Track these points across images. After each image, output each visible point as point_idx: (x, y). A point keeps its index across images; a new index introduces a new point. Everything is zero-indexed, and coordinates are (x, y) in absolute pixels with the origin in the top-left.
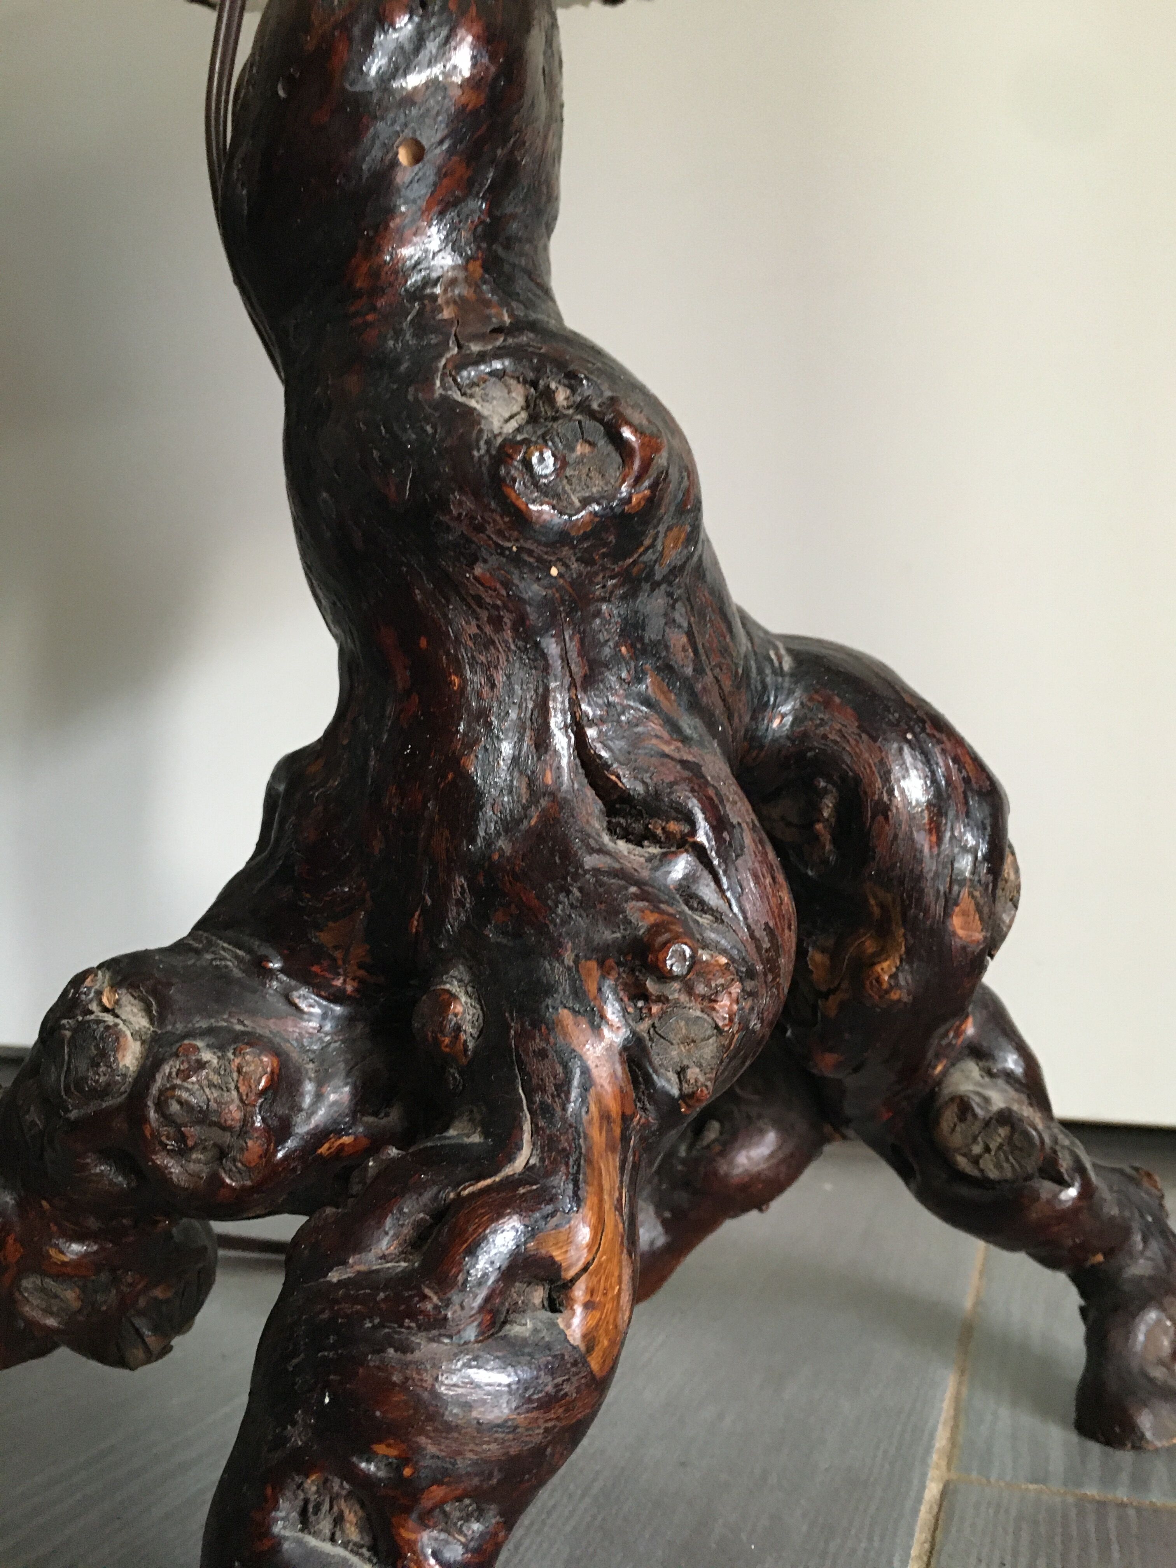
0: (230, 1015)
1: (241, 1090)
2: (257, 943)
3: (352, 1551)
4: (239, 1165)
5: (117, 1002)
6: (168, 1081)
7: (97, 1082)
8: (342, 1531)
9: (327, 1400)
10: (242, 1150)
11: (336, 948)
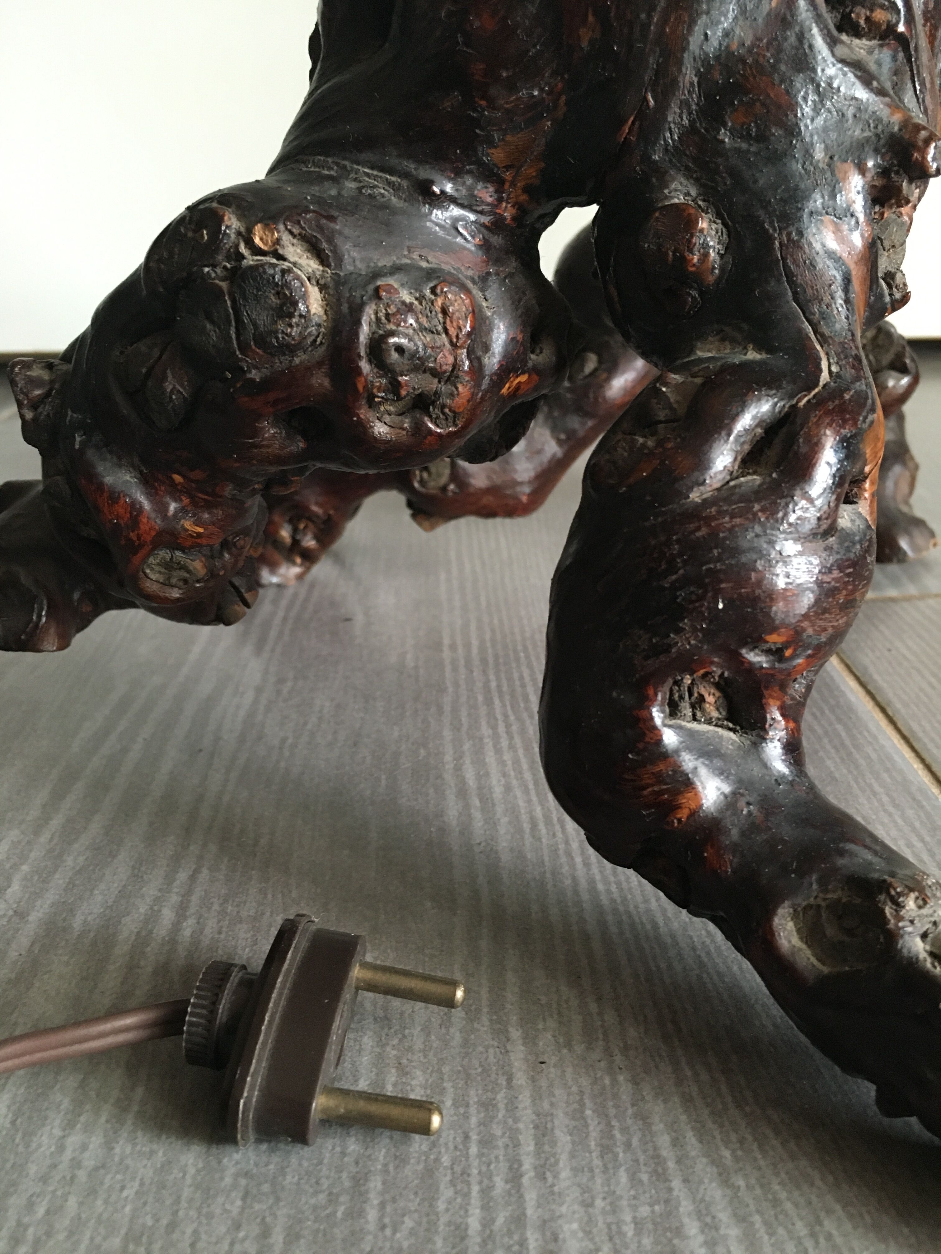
0: (409, 251)
1: (450, 333)
2: (413, 166)
3: (716, 725)
4: (447, 410)
5: (278, 241)
6: (378, 327)
7: (289, 335)
8: (703, 710)
9: (721, 606)
10: (452, 395)
11: (507, 168)
